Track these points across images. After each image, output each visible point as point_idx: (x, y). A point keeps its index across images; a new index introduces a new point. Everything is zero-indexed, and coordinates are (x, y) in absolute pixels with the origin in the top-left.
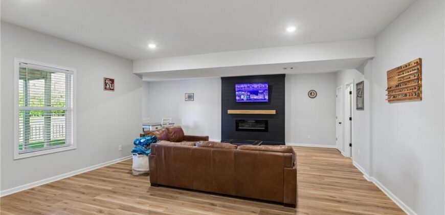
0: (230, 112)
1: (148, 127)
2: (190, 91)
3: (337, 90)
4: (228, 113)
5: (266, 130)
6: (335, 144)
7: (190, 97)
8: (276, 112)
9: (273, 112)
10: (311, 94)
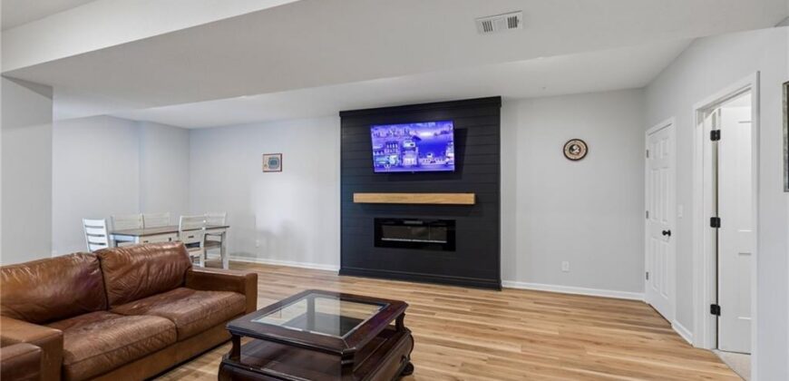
0: (360, 198)
1: (131, 238)
2: (274, 150)
3: (647, 138)
4: (355, 201)
5: (450, 246)
6: (641, 289)
7: (274, 163)
8: (477, 198)
9: (468, 199)
10: (571, 148)
